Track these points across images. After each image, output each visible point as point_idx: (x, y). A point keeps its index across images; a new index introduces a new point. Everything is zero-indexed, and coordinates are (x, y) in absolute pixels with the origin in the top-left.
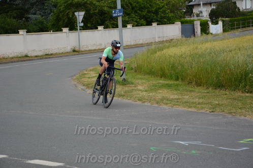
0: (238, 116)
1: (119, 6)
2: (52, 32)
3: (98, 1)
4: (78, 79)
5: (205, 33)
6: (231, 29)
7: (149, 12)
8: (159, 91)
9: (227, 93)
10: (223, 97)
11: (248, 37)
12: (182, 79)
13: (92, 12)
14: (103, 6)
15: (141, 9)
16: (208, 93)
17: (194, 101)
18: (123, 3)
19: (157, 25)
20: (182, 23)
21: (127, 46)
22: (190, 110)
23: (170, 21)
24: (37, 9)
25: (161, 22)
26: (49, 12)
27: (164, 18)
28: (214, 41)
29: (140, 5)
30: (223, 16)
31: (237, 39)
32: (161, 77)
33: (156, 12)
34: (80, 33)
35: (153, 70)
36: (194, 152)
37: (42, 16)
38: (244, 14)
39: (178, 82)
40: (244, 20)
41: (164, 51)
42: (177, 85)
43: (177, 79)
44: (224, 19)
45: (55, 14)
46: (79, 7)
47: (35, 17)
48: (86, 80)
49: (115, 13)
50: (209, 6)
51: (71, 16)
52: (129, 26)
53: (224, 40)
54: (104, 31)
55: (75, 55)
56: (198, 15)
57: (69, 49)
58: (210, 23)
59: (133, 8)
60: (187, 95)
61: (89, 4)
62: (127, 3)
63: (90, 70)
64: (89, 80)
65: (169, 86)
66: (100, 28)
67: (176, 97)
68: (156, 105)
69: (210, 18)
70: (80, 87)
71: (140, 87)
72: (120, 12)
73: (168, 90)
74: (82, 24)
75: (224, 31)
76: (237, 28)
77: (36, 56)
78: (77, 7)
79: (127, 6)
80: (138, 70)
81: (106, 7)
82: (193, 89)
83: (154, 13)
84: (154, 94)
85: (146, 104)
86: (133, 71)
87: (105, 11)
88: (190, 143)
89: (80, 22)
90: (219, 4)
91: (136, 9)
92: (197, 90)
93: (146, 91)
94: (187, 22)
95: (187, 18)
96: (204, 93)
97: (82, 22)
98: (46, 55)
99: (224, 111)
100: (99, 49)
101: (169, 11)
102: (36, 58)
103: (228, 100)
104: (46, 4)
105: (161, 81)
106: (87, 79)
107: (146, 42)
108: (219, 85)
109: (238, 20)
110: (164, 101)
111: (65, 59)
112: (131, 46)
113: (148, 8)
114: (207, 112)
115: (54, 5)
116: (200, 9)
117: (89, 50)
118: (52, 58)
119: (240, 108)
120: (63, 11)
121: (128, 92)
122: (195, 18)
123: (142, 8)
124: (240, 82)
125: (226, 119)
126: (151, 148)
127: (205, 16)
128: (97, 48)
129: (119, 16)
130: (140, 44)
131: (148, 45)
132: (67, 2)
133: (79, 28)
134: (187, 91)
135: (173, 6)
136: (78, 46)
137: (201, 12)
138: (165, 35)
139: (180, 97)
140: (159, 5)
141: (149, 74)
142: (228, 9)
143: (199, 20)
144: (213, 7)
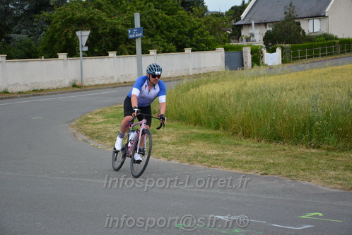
0: (299, 181)
1: (137, 24)
2: (43, 59)
3: (109, 17)
4: (78, 125)
5: (259, 64)
6: (293, 59)
7: (180, 33)
8: (192, 144)
9: (285, 148)
10: (279, 154)
11: (315, 71)
12: (224, 128)
13: (100, 31)
14: (116, 24)
15: (169, 28)
16: (259, 147)
17: (240, 158)
18: (144, 19)
19: (192, 51)
20: (226, 49)
22: (234, 171)
23: (210, 47)
24: (23, 27)
25: (196, 48)
26: (40, 30)
27: (201, 41)
28: (269, 75)
29: (168, 23)
30: (281, 41)
31: (300, 73)
32: (195, 125)
33: (191, 34)
34: (83, 61)
35: (184, 114)
36: (236, 231)
37: (30, 36)
38: (310, 39)
39: (218, 132)
40: (311, 47)
41: (200, 87)
42: (217, 136)
43: (217, 128)
44: (283, 45)
45: (48, 34)
46: (82, 24)
47: (20, 37)
48: (89, 127)
49: (132, 33)
50: (263, 27)
51: (70, 37)
52: (153, 52)
53: (283, 74)
54: (118, 59)
55: (75, 91)
56: (248, 40)
57: (67, 83)
58: (264, 51)
59: (158, 28)
60: (231, 150)
61: (97, 21)
62: (150, 20)
63: (96, 114)
64: (94, 127)
65: (205, 137)
66: (112, 54)
67: (215, 152)
68: (187, 164)
69: (264, 43)
70: (81, 137)
71: (165, 139)
72: (139, 33)
73: (204, 143)
74: (86, 49)
75: (282, 61)
76: (301, 59)
77: (20, 93)
78: (80, 24)
79: (150, 24)
81: (120, 25)
82: (239, 142)
83: (187, 35)
84: (184, 148)
85: (173, 162)
87: (118, 30)
89: (84, 44)
90: (277, 25)
91: (162, 28)
92: (244, 144)
93: (173, 144)
94: (232, 48)
95: (234, 43)
96: (254, 147)
97: (86, 45)
98: (34, 91)
99: (280, 173)
100: (110, 84)
101: (208, 32)
102: (19, 95)
103: (288, 158)
104: (35, 20)
105: (195, 130)
106: (91, 126)
107: (176, 75)
108: (275, 137)
109: (303, 48)
110: (199, 158)
111: (61, 98)
113: (180, 27)
114: (257, 174)
115: (46, 21)
116: (251, 31)
117: (96, 85)
118: (42, 95)
119: (303, 170)
120: (59, 29)
122: (245, 43)
123: (171, 27)
124: (304, 132)
125: (283, 185)
127: (258, 41)
128: (107, 82)
129: (137, 38)
130: (167, 78)
131: (179, 79)
132: (66, 16)
133: (81, 54)
134: (231, 145)
135: (214, 25)
136: (79, 79)
137: (253, 35)
138: (203, 66)
139: (221, 153)
140: (195, 24)
141: (178, 120)
142: (289, 31)
143: (250, 45)
144: (268, 29)
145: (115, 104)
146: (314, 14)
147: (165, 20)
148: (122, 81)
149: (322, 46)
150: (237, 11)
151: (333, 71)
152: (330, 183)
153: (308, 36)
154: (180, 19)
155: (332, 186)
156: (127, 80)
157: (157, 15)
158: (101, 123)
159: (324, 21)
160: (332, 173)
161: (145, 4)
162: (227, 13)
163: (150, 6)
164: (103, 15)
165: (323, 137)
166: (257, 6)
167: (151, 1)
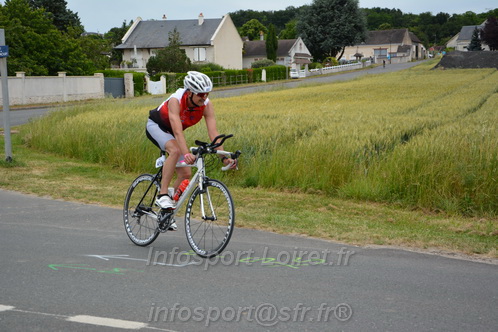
1: (2, 42)
7: (52, 54)
8: (67, 178)
12: (104, 161)
15: (40, 49)
19: (67, 75)
20: (106, 75)
21: (16, 105)
22: (114, 207)
23: (87, 72)
25: (72, 72)
27: (78, 65)
29: (38, 43)
30: (165, 69)
32: (71, 157)
33: (65, 56)
35: (58, 145)
36: (116, 270)
38: (195, 68)
39: (97, 165)
41: (77, 116)
42: (96, 170)
43: (96, 160)
44: (168, 73)
50: (146, 53)
52: (20, 75)
56: (130, 65)
58: (148, 79)
59: (26, 47)
60: (111, 185)
62: (17, 38)
65: (83, 171)
67: (93, 187)
68: (62, 200)
69: (148, 71)
71: (36, 172)
72: (4, 52)
73: (81, 177)
75: (168, 91)
79: (17, 42)
80: (34, 145)
82: (120, 176)
83: (61, 57)
84: (58, 182)
85: (45, 197)
86: (25, 146)
88: (112, 256)
90: (161, 51)
91: (31, 48)
92: (126, 178)
93: (45, 178)
94: (113, 74)
95: (114, 69)
101: (85, 55)
105: (70, 163)
107: (49, 102)
110: (75, 194)
112: (22, 105)
113: (51, 48)
116: (133, 57)
121: (16, 178)
122: (126, 69)
123: (41, 47)
126: (51, 266)
127: (140, 68)
129: (2, 57)
130: (38, 104)
131: (53, 105)
134: (111, 179)
135: (92, 48)
137: (135, 61)
138: (79, 92)
139: (100, 188)
140: (70, 45)
141: (52, 151)
142: (173, 59)
143: (132, 72)
144: (152, 55)
146: (200, 43)
147: (35, 39)
150: (117, 34)
151: (218, 103)
153: (194, 65)
154: (52, 38)
157: (24, 32)
159: (209, 49)
161: (10, 19)
162: (106, 35)
163: (16, 22)
166: (139, 29)
167: (18, 16)
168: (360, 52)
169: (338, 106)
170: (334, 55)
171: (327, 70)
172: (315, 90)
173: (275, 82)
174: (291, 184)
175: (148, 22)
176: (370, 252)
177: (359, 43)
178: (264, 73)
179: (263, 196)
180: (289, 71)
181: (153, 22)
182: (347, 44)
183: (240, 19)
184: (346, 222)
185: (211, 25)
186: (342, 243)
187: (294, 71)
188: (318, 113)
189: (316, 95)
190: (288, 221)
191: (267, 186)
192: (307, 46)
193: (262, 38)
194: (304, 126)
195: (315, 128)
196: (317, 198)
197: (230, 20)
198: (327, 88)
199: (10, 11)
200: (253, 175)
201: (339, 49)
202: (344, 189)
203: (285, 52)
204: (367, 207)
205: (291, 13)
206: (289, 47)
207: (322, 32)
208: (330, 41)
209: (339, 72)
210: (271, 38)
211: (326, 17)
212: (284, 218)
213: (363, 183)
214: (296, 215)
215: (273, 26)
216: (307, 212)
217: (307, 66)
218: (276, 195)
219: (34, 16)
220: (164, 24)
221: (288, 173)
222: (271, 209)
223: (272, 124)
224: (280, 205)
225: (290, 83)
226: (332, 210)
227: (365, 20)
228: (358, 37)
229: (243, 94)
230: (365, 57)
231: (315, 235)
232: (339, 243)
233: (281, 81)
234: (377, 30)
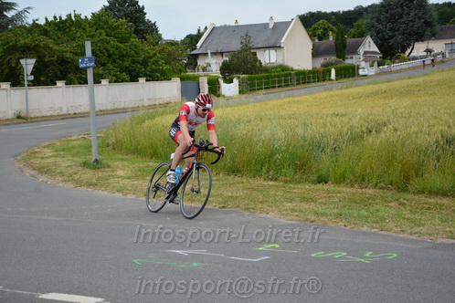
0: (257, 214)
1: (89, 53)
3: (56, 44)
4: (24, 160)
5: (215, 95)
6: (251, 90)
7: (134, 62)
9: (244, 180)
10: (238, 187)
11: (272, 103)
13: (47, 59)
14: (64, 52)
15: (122, 57)
19: (147, 81)
20: (182, 79)
21: (101, 111)
23: (165, 77)
25: (151, 78)
27: (156, 71)
28: (227, 106)
29: (120, 52)
30: (238, 72)
31: (258, 104)
32: (152, 158)
33: (145, 63)
34: (28, 90)
35: (139, 147)
36: (195, 264)
38: (266, 70)
40: (268, 78)
41: (156, 119)
44: (242, 76)
46: (26, 51)
48: (37, 162)
49: (82, 62)
50: (220, 57)
51: (13, 65)
52: (104, 82)
53: (241, 105)
54: (66, 89)
55: (20, 123)
56: (204, 69)
57: (10, 114)
58: (221, 81)
59: (110, 56)
61: (43, 48)
62: (102, 48)
63: (45, 147)
64: (43, 161)
66: (60, 84)
68: (144, 199)
69: (221, 74)
70: (29, 172)
71: (120, 173)
72: (90, 62)
74: (32, 78)
75: (240, 92)
76: (258, 89)
78: (24, 51)
79: (101, 52)
80: (118, 147)
81: (68, 53)
83: (140, 63)
85: (129, 196)
86: (110, 148)
87: (67, 58)
88: (191, 252)
89: (29, 73)
90: (233, 54)
91: (114, 57)
93: (129, 178)
94: (189, 78)
95: (190, 73)
97: (31, 74)
99: (238, 207)
100: (58, 116)
101: (163, 61)
103: (246, 191)
105: (151, 164)
106: (39, 160)
107: (131, 106)
108: (234, 171)
109: (260, 78)
111: (5, 130)
112: (106, 111)
113: (132, 56)
114: (216, 208)
116: (207, 61)
117: (43, 117)
119: (261, 202)
121: (103, 179)
122: (201, 73)
123: (123, 56)
125: (241, 218)
126: (135, 261)
127: (214, 71)
128: (56, 114)
129: (89, 67)
130: (121, 109)
131: (134, 109)
132: (8, 43)
133: (26, 83)
135: (169, 54)
136: (25, 110)
137: (209, 65)
138: (158, 96)
140: (149, 53)
141: (134, 153)
142: (245, 62)
143: (207, 75)
144: (225, 58)
145: (65, 137)
146: (270, 45)
147: (117, 48)
148: (71, 112)
149: (279, 76)
150: (192, 40)
151: (289, 102)
152: (287, 215)
153: (264, 67)
154: (133, 47)
155: (288, 218)
156: (77, 112)
157: (108, 43)
158: (50, 157)
159: (279, 51)
160: (289, 204)
161: (96, 31)
162: (182, 41)
163: (101, 34)
164: (50, 43)
165: (281, 169)
166: (213, 35)
167: (102, 28)
168: (430, 47)
169: (407, 101)
170: (404, 51)
171: (396, 66)
172: (384, 86)
173: (345, 80)
174: (362, 180)
175: (220, 27)
176: (442, 246)
177: (430, 39)
178: (333, 72)
179: (334, 192)
180: (358, 68)
181: (226, 28)
182: (417, 40)
183: (309, 21)
184: (417, 217)
185: (281, 28)
186: (414, 237)
187: (364, 68)
188: (388, 110)
189: (385, 92)
190: (359, 216)
191: (337, 182)
192: (376, 43)
193: (331, 38)
194: (373, 123)
195: (385, 124)
196: (388, 194)
197: (300, 22)
198: (397, 84)
199: (96, 24)
200: (324, 172)
201: (408, 45)
202: (416, 183)
203: (354, 51)
204: (439, 201)
205: (359, 12)
206: (358, 45)
207: (391, 29)
208: (399, 38)
209: (409, 68)
210: (340, 38)
211: (394, 14)
212: (355, 213)
213: (434, 179)
214: (367, 210)
215: (342, 26)
216: (378, 207)
217: (376, 63)
218: (347, 191)
219: (117, 27)
220: (237, 28)
221: (358, 169)
222: (342, 204)
223: (341, 122)
224: (351, 201)
225: (359, 81)
226: (403, 204)
227: (435, 15)
228: (428, 32)
229: (312, 93)
230: (436, 52)
231: (386, 230)
232: (411, 237)
233: (351, 79)
234: (448, 25)
